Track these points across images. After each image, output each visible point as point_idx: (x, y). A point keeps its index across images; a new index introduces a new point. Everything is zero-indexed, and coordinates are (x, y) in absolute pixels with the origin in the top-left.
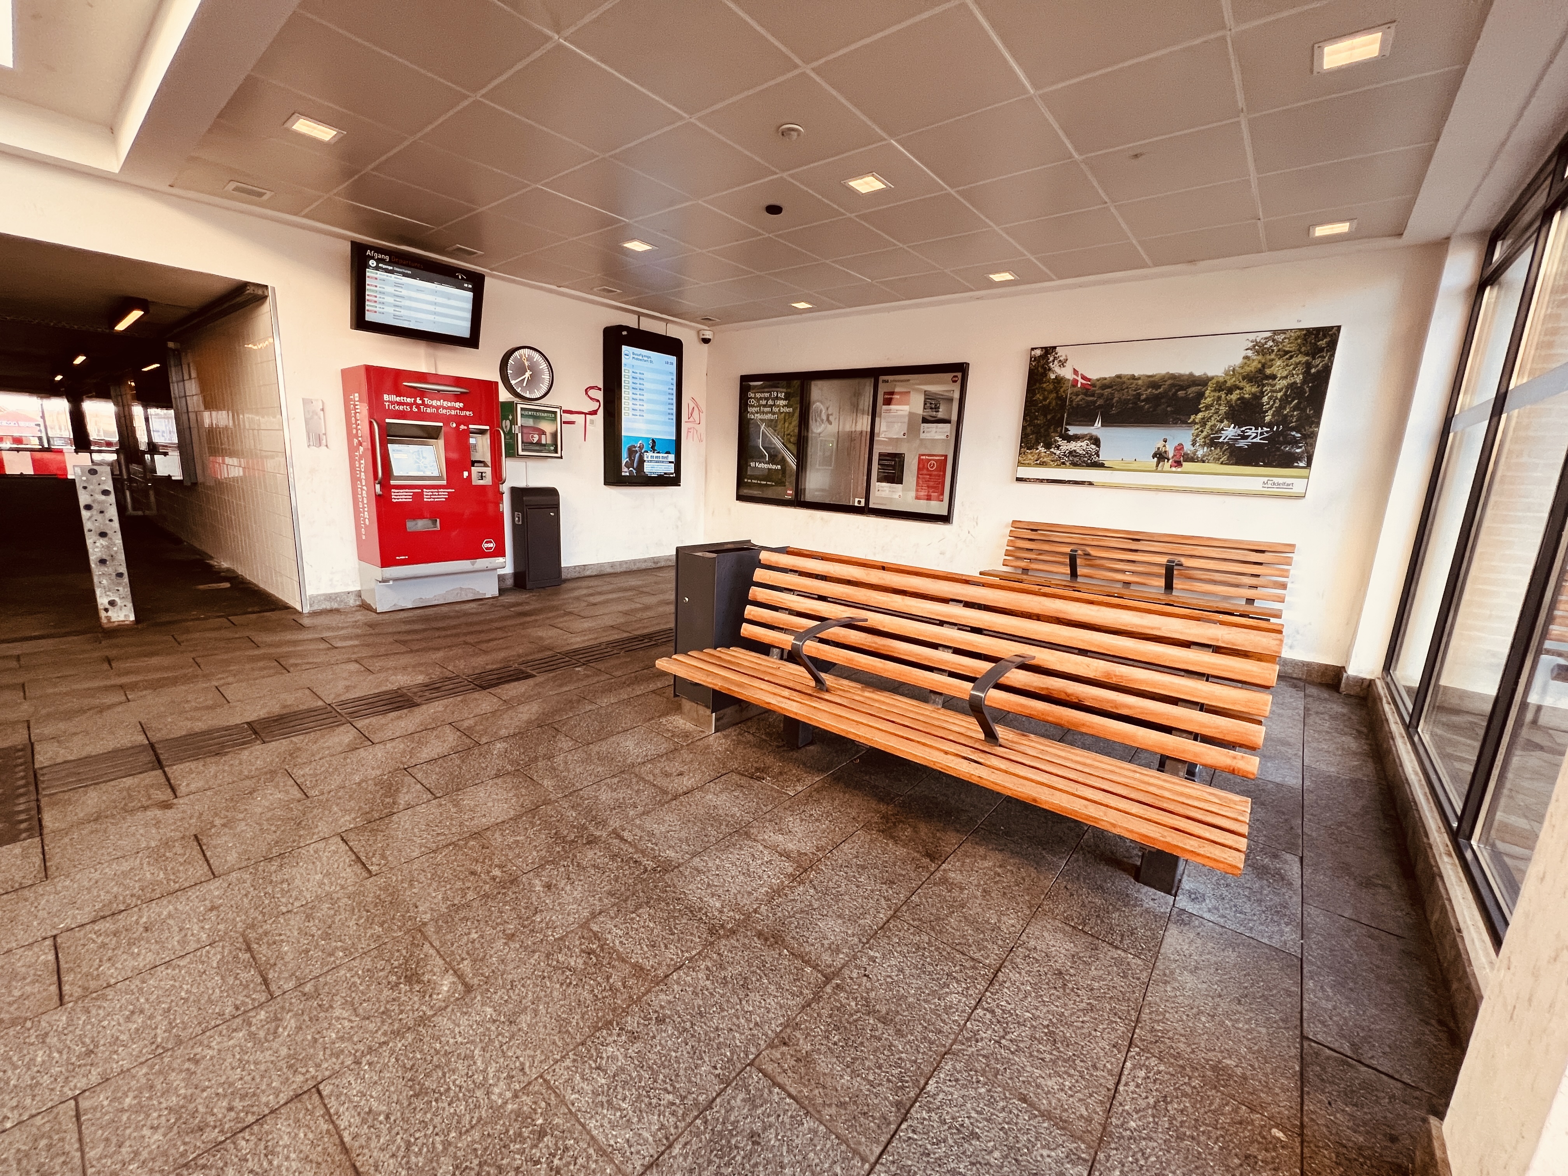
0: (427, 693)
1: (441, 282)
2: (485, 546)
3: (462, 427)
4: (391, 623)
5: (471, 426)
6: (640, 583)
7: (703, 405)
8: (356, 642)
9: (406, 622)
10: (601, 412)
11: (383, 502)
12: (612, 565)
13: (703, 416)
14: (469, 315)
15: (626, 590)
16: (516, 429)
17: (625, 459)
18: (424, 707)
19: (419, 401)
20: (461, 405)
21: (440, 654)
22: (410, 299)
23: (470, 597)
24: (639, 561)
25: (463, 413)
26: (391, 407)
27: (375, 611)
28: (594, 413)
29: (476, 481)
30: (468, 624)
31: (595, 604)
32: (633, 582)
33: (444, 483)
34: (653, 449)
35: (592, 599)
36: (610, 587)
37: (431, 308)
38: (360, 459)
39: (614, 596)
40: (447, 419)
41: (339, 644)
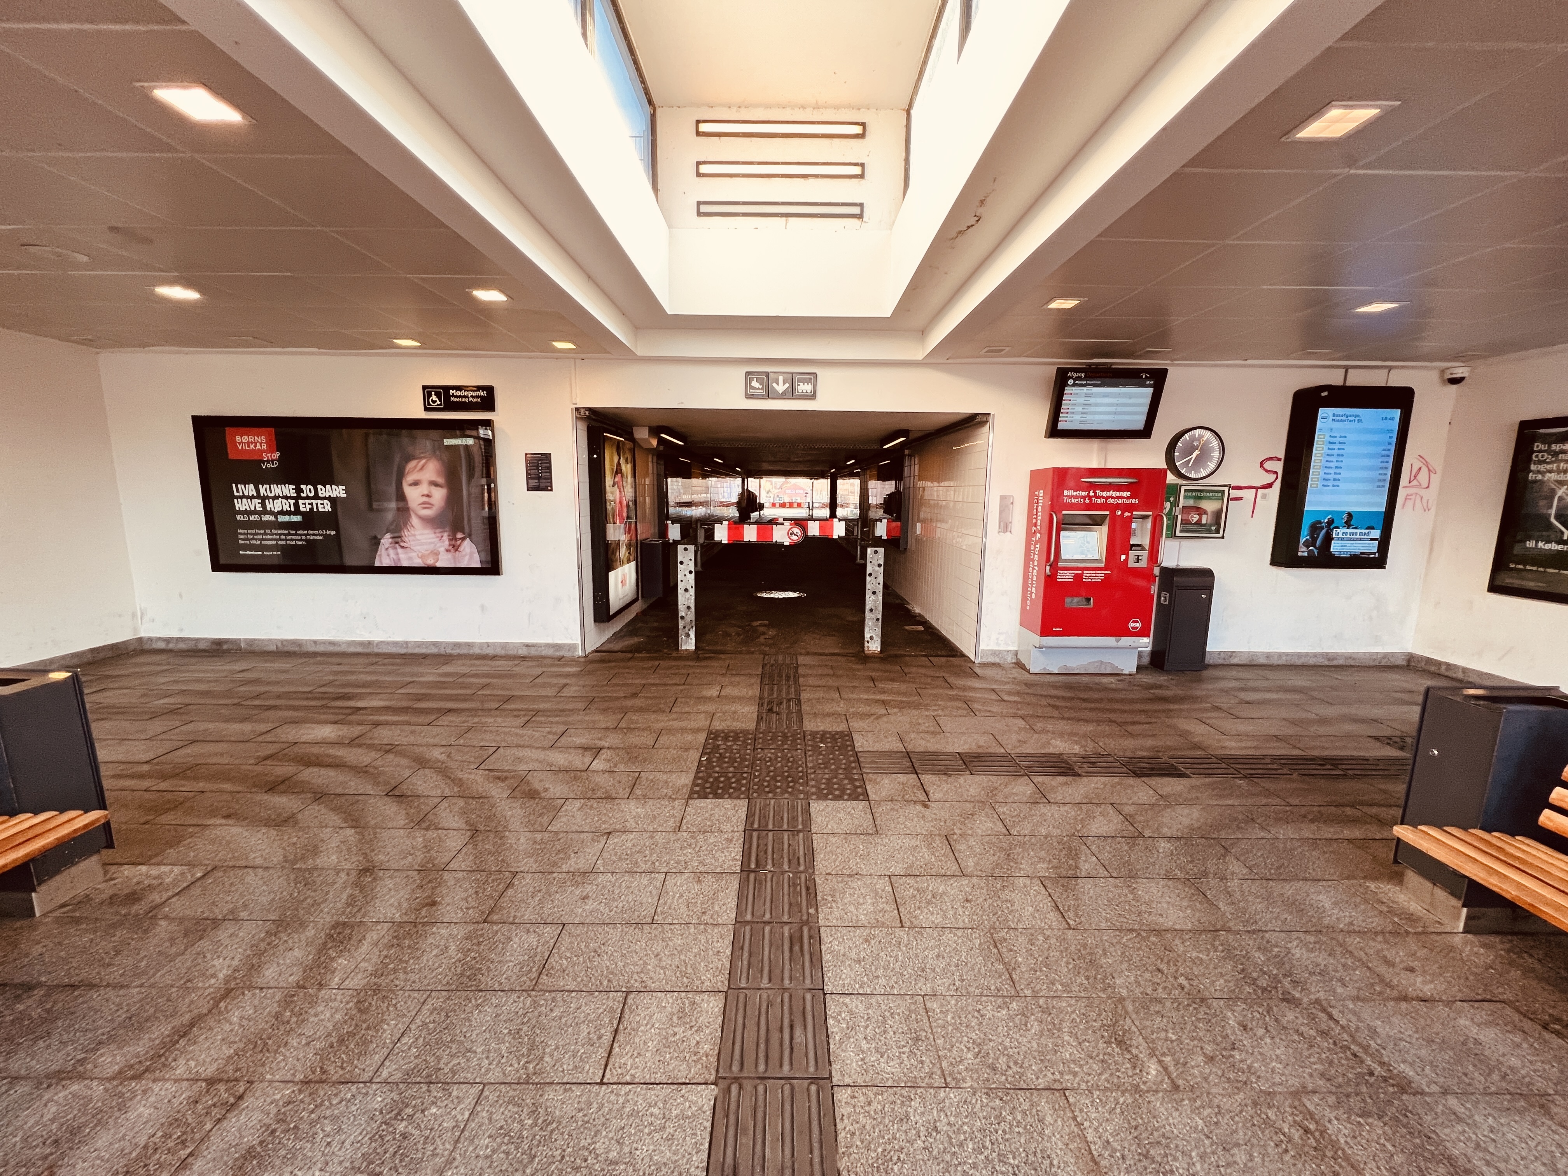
0: (1085, 766)
1: (1124, 385)
2: (1131, 625)
3: (1127, 514)
4: (1042, 685)
5: (1135, 513)
6: (1307, 684)
7: (1437, 463)
8: (1016, 698)
9: (1054, 686)
10: (1277, 486)
11: (1050, 581)
12: (1268, 655)
13: (1436, 479)
14: (1146, 409)
15: (1287, 690)
16: (1177, 511)
17: (1304, 536)
18: (1085, 779)
19: (1092, 494)
20: (1129, 494)
21: (1090, 728)
22: (1097, 405)
23: (1108, 671)
24: (1307, 655)
25: (1129, 501)
26: (1069, 501)
27: (1028, 671)
28: (1270, 486)
29: (1131, 564)
30: (1111, 700)
31: (1248, 703)
32: (1299, 680)
33: (1103, 565)
34: (1348, 524)
35: (1243, 695)
36: (1265, 684)
37: (1113, 409)
38: (1036, 543)
39: (1274, 696)
40: (1113, 508)
41: (1006, 698)
